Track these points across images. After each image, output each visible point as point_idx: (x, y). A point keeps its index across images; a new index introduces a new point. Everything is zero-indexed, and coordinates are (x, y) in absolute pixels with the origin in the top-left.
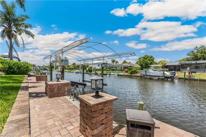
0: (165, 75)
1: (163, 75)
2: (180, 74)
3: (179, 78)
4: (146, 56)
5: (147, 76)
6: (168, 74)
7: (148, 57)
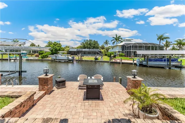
0: (69, 59)
1: (67, 59)
2: (76, 58)
3: (76, 60)
4: (55, 43)
5: (57, 60)
6: (70, 58)
7: (57, 44)
